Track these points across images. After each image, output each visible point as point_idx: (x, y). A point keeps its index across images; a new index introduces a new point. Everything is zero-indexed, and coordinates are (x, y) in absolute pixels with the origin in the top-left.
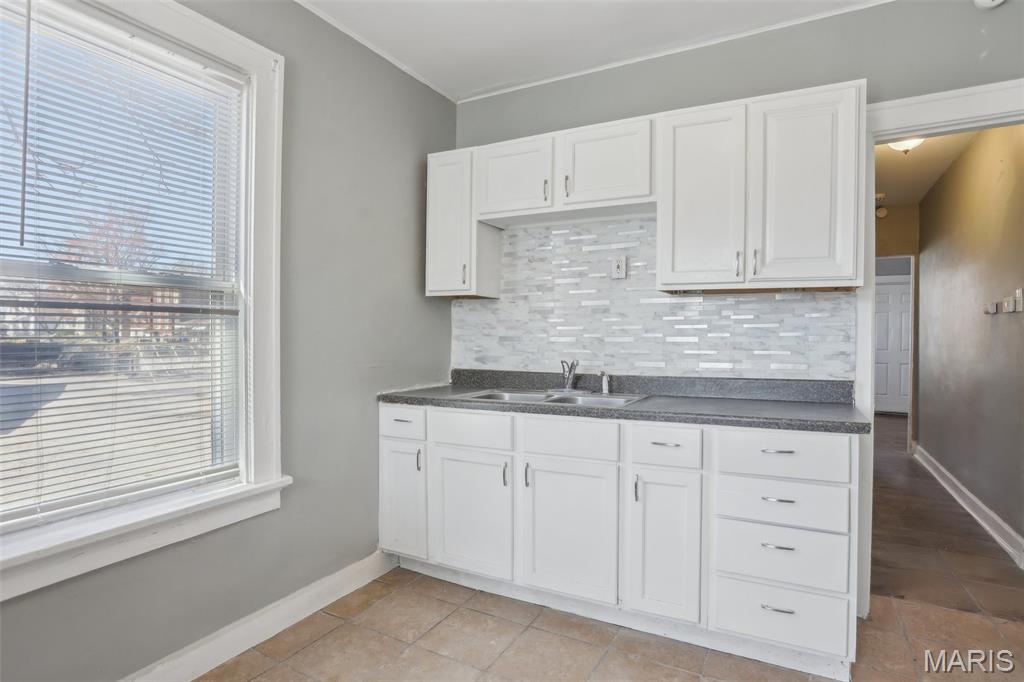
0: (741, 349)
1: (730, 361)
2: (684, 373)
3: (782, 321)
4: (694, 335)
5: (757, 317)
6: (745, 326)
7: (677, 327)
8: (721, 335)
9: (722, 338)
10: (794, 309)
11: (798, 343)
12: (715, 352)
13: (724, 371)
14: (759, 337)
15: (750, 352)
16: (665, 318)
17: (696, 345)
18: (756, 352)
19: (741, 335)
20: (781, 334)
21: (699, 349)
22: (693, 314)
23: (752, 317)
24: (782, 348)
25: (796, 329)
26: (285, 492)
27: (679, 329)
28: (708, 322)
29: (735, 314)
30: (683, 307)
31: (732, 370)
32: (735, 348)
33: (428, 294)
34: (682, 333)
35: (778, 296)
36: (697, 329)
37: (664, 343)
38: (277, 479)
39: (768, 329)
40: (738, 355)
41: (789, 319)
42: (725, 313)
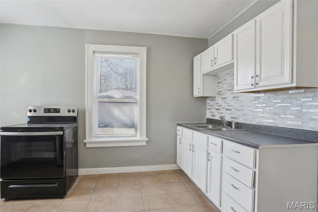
0: (277, 114)
1: (273, 119)
2: (259, 123)
3: (292, 102)
4: (262, 109)
5: (282, 101)
6: (278, 105)
7: (256, 105)
8: (270, 108)
9: (270, 110)
10: (296, 97)
11: (298, 113)
12: (268, 115)
13: (271, 123)
14: (283, 110)
15: (280, 116)
16: (253, 102)
17: (262, 113)
18: (282, 116)
19: (277, 108)
20: (291, 108)
21: (263, 114)
22: (261, 100)
23: (280, 101)
24: (292, 114)
25: (297, 106)
26: (147, 142)
27: (257, 106)
28: (266, 103)
29: (275, 100)
30: (259, 98)
31: (273, 123)
32: (274, 114)
33: (194, 96)
34: (258, 107)
35: (290, 92)
36: (262, 106)
37: (253, 111)
38: (144, 138)
39: (286, 106)
40: (276, 117)
41: (295, 102)
42: (271, 99)
